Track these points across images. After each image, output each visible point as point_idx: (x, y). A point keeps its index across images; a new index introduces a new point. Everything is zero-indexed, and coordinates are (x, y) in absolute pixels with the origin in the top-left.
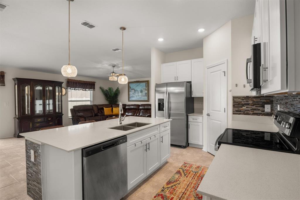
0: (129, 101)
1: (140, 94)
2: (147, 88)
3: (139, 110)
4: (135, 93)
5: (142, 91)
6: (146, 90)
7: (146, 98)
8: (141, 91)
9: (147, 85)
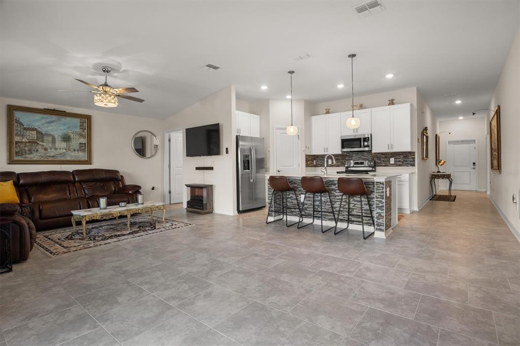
0: (11, 161)
1: (61, 145)
2: (86, 131)
3: (76, 184)
4: (43, 141)
5: (69, 137)
6: (81, 135)
7: (83, 156)
8: (66, 139)
9: (86, 125)
